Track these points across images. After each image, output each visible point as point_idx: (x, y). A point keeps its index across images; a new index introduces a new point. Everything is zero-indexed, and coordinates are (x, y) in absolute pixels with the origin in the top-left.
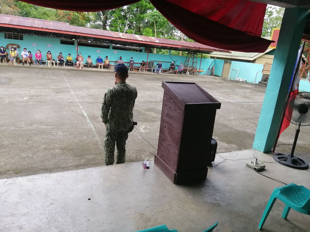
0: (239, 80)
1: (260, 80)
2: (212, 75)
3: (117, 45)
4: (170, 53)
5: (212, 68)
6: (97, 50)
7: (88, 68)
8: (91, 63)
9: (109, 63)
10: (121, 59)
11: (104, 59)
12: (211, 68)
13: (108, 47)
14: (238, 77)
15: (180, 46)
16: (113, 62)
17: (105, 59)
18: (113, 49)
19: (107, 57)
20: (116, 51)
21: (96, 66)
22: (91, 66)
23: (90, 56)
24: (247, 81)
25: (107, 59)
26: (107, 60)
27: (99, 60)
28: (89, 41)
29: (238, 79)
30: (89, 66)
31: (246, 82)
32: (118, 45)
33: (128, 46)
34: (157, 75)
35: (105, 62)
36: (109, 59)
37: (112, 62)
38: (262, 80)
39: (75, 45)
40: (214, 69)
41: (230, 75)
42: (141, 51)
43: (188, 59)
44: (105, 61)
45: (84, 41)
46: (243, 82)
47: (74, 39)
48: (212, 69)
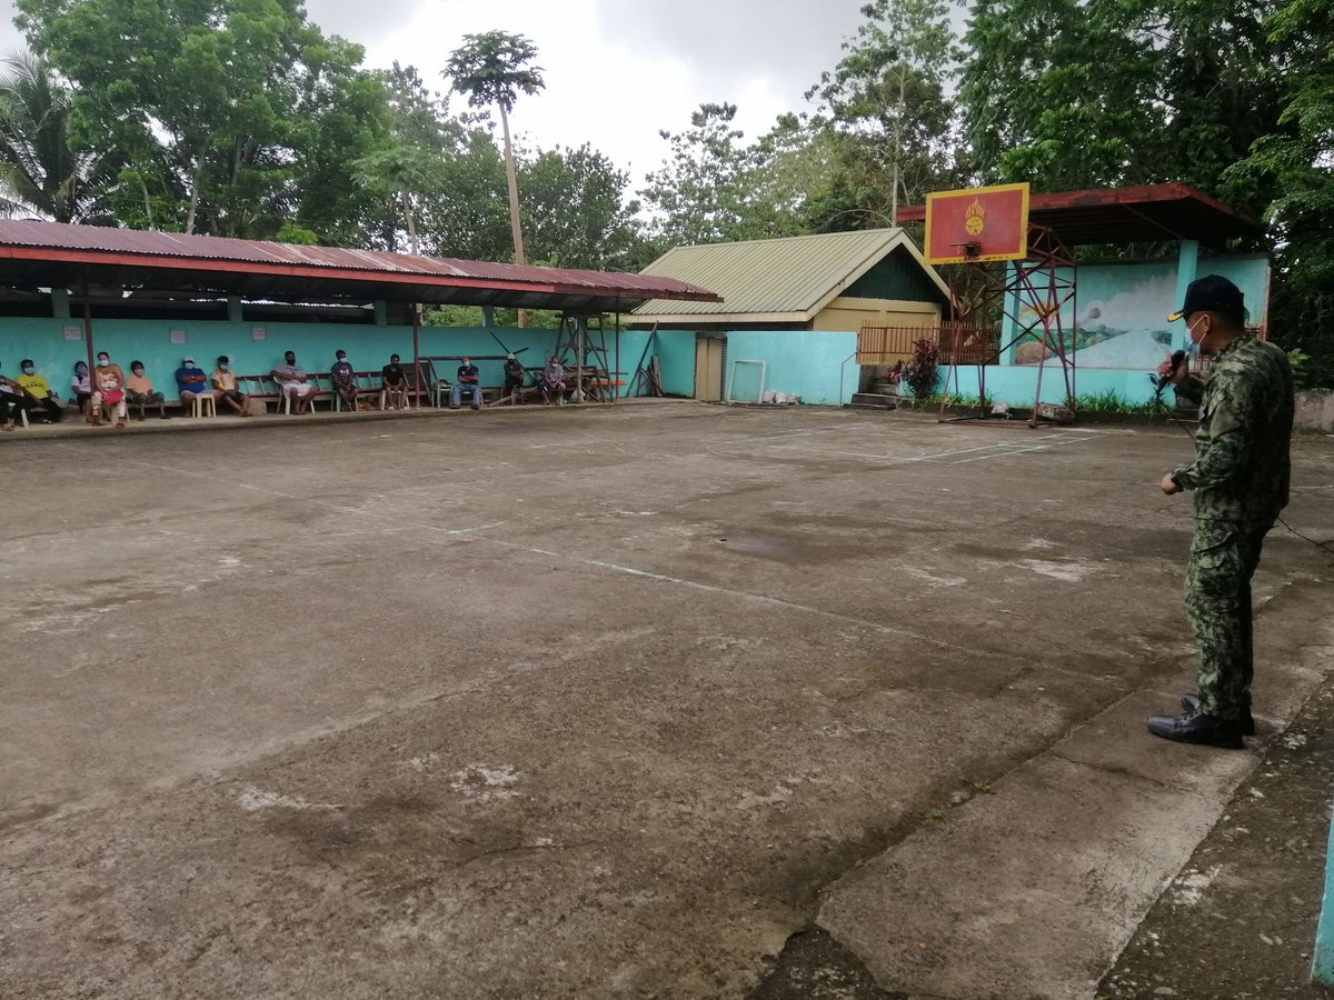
0: (774, 400)
1: (855, 390)
2: (656, 396)
3: (260, 302)
4: (489, 317)
5: (651, 368)
6: (170, 330)
7: (141, 419)
8: (157, 397)
9: (237, 387)
10: (291, 362)
11: (209, 369)
12: (645, 367)
13: (218, 314)
14: (765, 391)
15: (551, 284)
16: (252, 378)
17: (216, 368)
18: (245, 319)
19: (223, 360)
20: (259, 331)
21: (178, 405)
22: (153, 412)
23: (141, 364)
24: (803, 400)
25: (223, 367)
26: (225, 371)
27: (188, 378)
28: (126, 294)
29: (768, 398)
30: (147, 410)
31: (800, 402)
32: (264, 302)
33: (306, 304)
34: (468, 413)
35: (215, 384)
36: (237, 367)
37: (248, 382)
38: (861, 389)
39: (56, 315)
40: (656, 369)
41: (733, 386)
42: (367, 319)
43: (566, 339)
44: (217, 378)
45: (97, 293)
46: (791, 404)
47: (47, 290)
48: (649, 369)
